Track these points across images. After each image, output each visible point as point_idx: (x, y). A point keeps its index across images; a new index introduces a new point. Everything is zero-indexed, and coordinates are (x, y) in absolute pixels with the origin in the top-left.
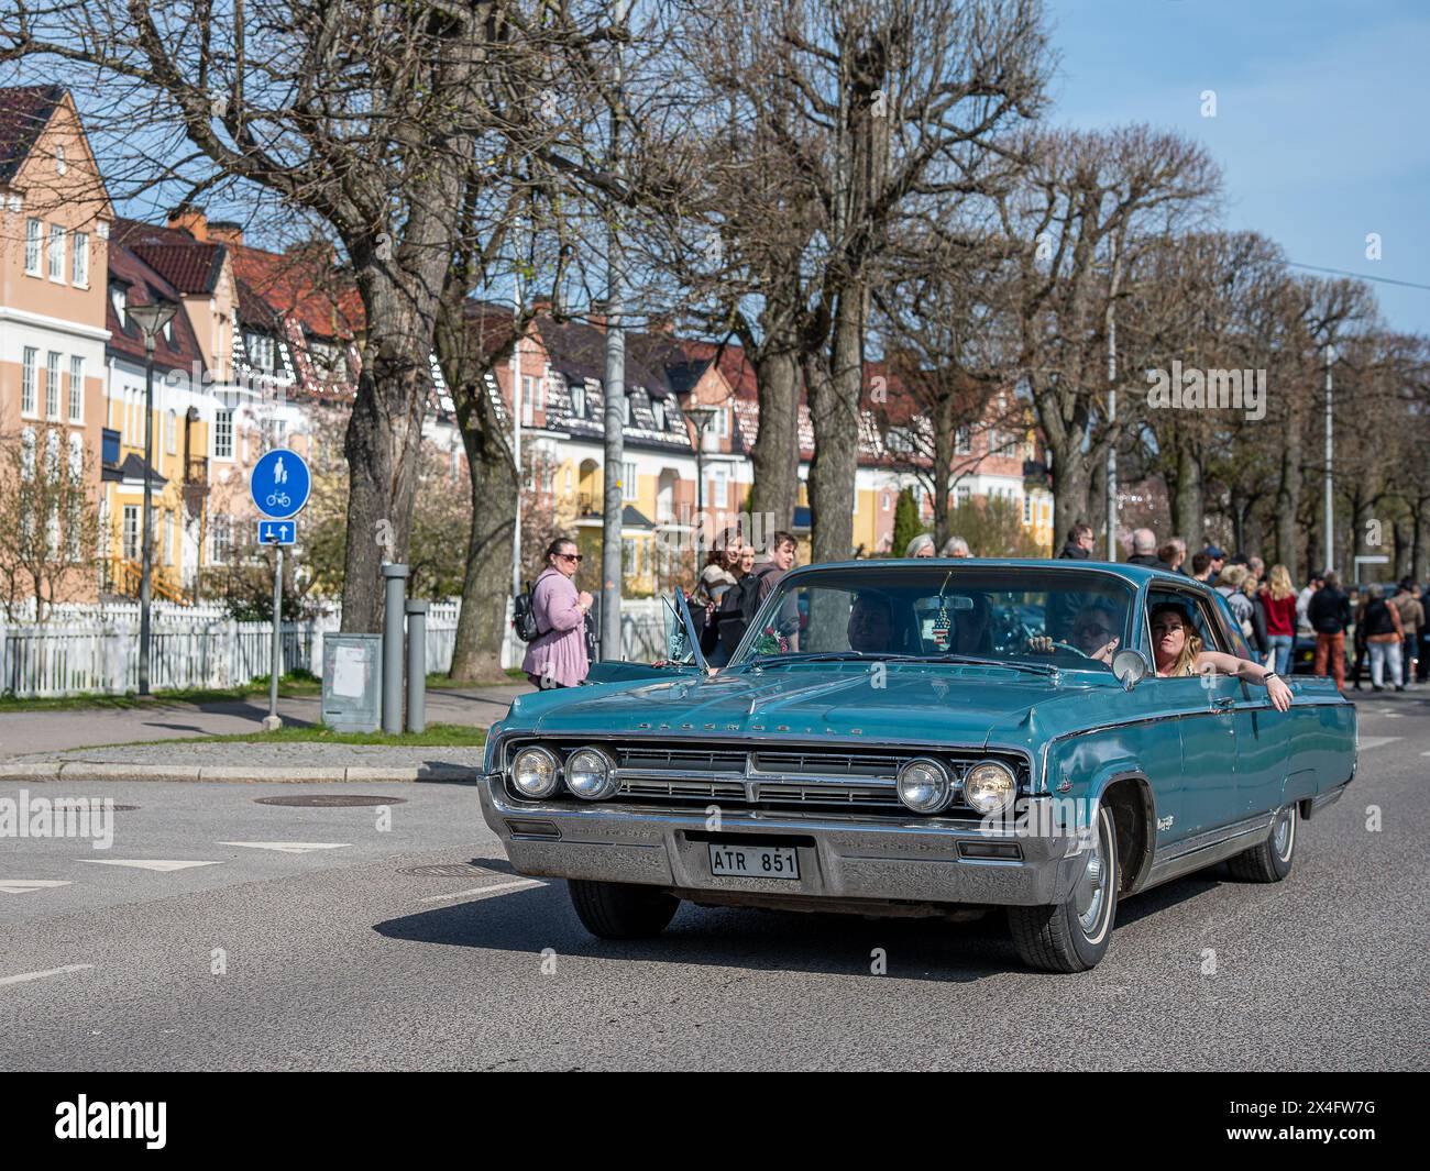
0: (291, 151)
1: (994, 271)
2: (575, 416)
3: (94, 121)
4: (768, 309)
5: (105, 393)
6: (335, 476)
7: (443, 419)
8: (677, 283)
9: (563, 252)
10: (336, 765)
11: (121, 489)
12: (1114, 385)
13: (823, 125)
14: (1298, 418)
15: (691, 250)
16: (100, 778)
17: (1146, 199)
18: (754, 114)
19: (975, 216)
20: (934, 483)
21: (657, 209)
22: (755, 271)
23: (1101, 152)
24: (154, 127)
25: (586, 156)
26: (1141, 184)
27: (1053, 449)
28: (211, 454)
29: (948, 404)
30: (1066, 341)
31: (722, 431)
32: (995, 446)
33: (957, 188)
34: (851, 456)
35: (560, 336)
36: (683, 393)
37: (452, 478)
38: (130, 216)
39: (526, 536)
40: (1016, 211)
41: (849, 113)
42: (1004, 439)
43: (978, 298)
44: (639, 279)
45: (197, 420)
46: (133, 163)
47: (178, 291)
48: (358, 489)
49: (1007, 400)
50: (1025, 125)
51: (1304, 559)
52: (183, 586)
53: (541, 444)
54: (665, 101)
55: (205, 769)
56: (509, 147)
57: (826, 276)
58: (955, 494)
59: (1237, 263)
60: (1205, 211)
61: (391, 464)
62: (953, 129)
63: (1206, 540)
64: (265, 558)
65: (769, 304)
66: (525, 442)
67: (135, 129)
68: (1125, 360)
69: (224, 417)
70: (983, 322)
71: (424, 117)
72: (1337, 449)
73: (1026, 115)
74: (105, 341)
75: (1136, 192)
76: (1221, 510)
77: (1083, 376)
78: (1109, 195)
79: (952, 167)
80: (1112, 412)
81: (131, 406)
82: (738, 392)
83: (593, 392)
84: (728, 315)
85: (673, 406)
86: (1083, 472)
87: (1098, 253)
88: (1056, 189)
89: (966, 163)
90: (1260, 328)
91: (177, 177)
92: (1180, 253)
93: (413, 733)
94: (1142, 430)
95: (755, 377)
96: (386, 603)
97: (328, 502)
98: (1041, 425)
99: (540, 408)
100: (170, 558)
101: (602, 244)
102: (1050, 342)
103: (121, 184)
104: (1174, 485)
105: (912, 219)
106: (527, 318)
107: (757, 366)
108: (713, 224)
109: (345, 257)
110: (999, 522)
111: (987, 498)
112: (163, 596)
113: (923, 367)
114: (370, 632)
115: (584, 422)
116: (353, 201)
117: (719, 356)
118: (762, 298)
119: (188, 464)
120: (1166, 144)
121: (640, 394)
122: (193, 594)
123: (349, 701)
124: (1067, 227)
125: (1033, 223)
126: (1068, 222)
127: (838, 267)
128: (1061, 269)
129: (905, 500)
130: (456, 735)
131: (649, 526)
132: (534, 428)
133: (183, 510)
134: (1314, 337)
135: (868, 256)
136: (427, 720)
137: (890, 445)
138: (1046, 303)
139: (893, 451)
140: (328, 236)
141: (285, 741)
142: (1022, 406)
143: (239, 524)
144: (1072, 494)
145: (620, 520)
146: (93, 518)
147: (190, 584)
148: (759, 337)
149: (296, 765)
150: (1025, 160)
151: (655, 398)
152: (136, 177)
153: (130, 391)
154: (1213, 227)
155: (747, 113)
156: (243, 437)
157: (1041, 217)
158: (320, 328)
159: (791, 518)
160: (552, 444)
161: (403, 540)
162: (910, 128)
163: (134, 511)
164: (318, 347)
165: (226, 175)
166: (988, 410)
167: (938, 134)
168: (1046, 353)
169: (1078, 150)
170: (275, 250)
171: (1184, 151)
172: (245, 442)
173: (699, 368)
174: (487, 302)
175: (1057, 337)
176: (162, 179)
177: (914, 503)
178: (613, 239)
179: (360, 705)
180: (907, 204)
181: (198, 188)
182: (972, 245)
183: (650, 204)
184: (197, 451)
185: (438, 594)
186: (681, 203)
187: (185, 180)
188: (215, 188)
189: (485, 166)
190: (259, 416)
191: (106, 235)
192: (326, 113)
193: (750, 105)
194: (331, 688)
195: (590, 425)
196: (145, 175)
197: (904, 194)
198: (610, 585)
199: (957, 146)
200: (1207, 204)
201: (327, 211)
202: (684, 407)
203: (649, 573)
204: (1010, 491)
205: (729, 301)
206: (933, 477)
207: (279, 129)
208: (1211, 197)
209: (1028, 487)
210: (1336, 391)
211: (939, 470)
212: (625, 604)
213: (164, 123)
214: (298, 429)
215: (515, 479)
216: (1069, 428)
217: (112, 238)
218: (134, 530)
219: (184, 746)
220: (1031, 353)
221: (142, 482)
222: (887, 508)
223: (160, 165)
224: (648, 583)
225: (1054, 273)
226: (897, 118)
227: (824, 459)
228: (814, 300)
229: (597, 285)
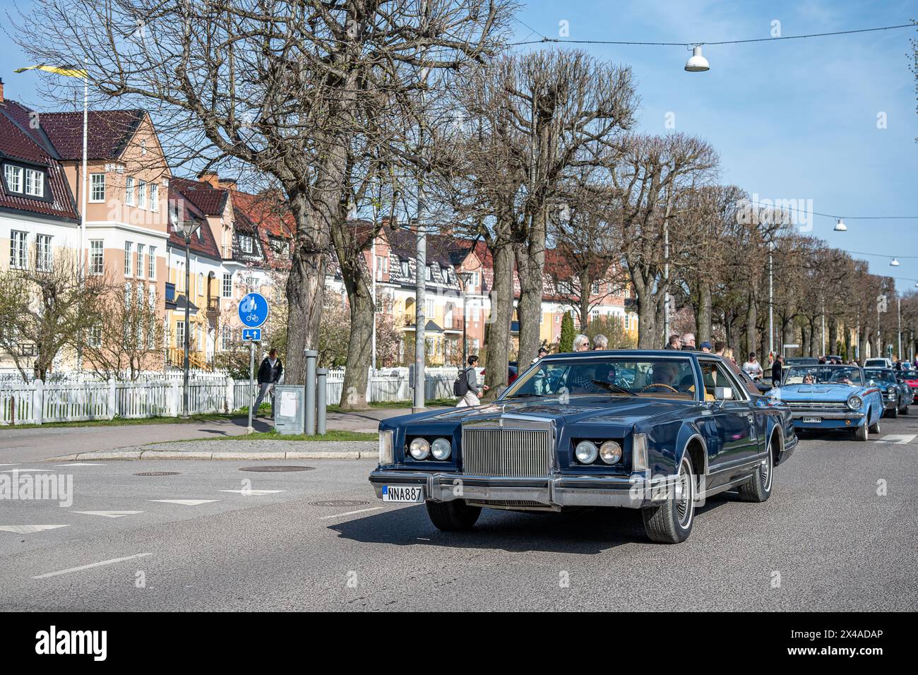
0: (260, 144)
1: (608, 204)
2: (404, 276)
3: (159, 128)
4: (498, 223)
5: (167, 264)
6: (283, 306)
7: (337, 278)
8: (453, 210)
9: (395, 195)
10: (281, 451)
11: (175, 313)
12: (667, 261)
13: (525, 132)
14: (756, 277)
15: (458, 193)
16: (161, 458)
17: (683, 169)
18: (490, 126)
19: (600, 178)
20: (580, 309)
21: (442, 174)
22: (492, 204)
23: (661, 146)
24: (190, 131)
25: (407, 147)
26: (680, 163)
27: (638, 292)
28: (221, 295)
29: (587, 270)
30: (644, 240)
31: (476, 284)
32: (610, 290)
33: (590, 164)
34: (539, 296)
35: (395, 236)
36: (457, 264)
37: (342, 307)
38: (177, 176)
39: (379, 336)
40: (619, 175)
41: (537, 126)
42: (615, 287)
43: (602, 218)
44: (433, 208)
45: (214, 278)
46: (179, 149)
47: (204, 213)
48: (293, 312)
49: (616, 267)
50: (625, 132)
51: (760, 345)
52: (207, 362)
53: (387, 290)
54: (446, 120)
55: (215, 454)
56: (369, 142)
57: (526, 207)
58: (591, 314)
59: (726, 201)
60: (711, 175)
61: (309, 300)
62: (589, 134)
63: (713, 337)
64: (249, 347)
65: (498, 220)
66: (378, 289)
67: (179, 132)
68: (673, 249)
69: (227, 278)
70: (603, 230)
71: (325, 127)
72: (775, 293)
73: (624, 128)
74: (167, 239)
75: (678, 166)
76: (720, 322)
77: (652, 256)
78: (665, 167)
79: (588, 153)
80: (667, 274)
81: (180, 271)
82: (485, 265)
83: (412, 264)
84: (478, 226)
85: (452, 271)
86: (653, 303)
87: (660, 195)
88: (639, 164)
89: (595, 151)
90: (738, 233)
91: (202, 156)
92: (699, 196)
93: (320, 434)
94: (682, 283)
95: (492, 255)
96: (306, 370)
97: (280, 319)
98: (633, 281)
99: (386, 272)
100: (200, 347)
101: (415, 190)
102: (637, 240)
103: (173, 160)
104: (697, 309)
105: (568, 179)
106: (378, 228)
107: (493, 252)
108: (470, 180)
109: (287, 197)
110: (613, 328)
111: (607, 317)
112: (197, 367)
113: (575, 252)
114: (298, 384)
115: (408, 279)
116: (290, 169)
117: (474, 245)
118: (495, 218)
119: (209, 300)
120: (692, 143)
121: (436, 265)
122: (211, 366)
123: (288, 419)
124: (644, 183)
125: (628, 181)
126: (645, 181)
127: (532, 202)
128: (642, 203)
129: (567, 318)
130: (342, 435)
131: (440, 331)
132: (383, 282)
133: (207, 324)
134: (764, 237)
135: (547, 197)
136: (327, 428)
137: (559, 290)
138: (634, 220)
139: (561, 294)
140: (279, 187)
141: (256, 439)
142: (624, 271)
143: (236, 331)
144: (647, 314)
145: (423, 328)
146: (159, 327)
147: (211, 360)
148: (494, 237)
149: (261, 451)
150: (623, 150)
151: (443, 267)
152: (180, 156)
153: (180, 263)
154: (715, 183)
155: (487, 127)
156: (237, 287)
157: (632, 178)
158: (275, 233)
159: (510, 327)
160: (392, 290)
161: (315, 339)
162: (567, 133)
163: (182, 324)
164: (275, 242)
165: (225, 155)
166: (607, 273)
167: (581, 136)
168: (635, 245)
169: (650, 145)
170: (252, 193)
171: (701, 146)
172: (238, 289)
173: (465, 252)
174: (358, 219)
175: (640, 237)
176: (193, 157)
177: (571, 319)
178: (420, 187)
179: (294, 420)
180: (566, 171)
181: (213, 161)
182: (598, 192)
183: (439, 171)
184: (214, 294)
185: (335, 365)
186: (454, 171)
187: (205, 158)
188: (221, 162)
189: (357, 151)
190: (245, 277)
191: (167, 185)
192: (276, 125)
193: (488, 122)
194: (279, 412)
195: (411, 281)
196: (185, 155)
197: (564, 167)
198: (419, 360)
199: (590, 142)
200: (712, 172)
201: (276, 174)
202: (457, 271)
203: (440, 354)
204: (618, 313)
205: (479, 219)
206: (580, 306)
207: (252, 133)
208: (714, 169)
209: (627, 311)
210: (775, 264)
211: (583, 303)
212: (427, 370)
213: (194, 129)
214: (264, 283)
215: (373, 309)
216: (646, 282)
217: (170, 186)
218: (182, 334)
219: (205, 442)
220: (628, 245)
221: (184, 309)
222: (558, 322)
223: (193, 150)
224: (440, 359)
225: (638, 205)
226: (561, 129)
227: (525, 298)
228: (521, 219)
229: (412, 211)
